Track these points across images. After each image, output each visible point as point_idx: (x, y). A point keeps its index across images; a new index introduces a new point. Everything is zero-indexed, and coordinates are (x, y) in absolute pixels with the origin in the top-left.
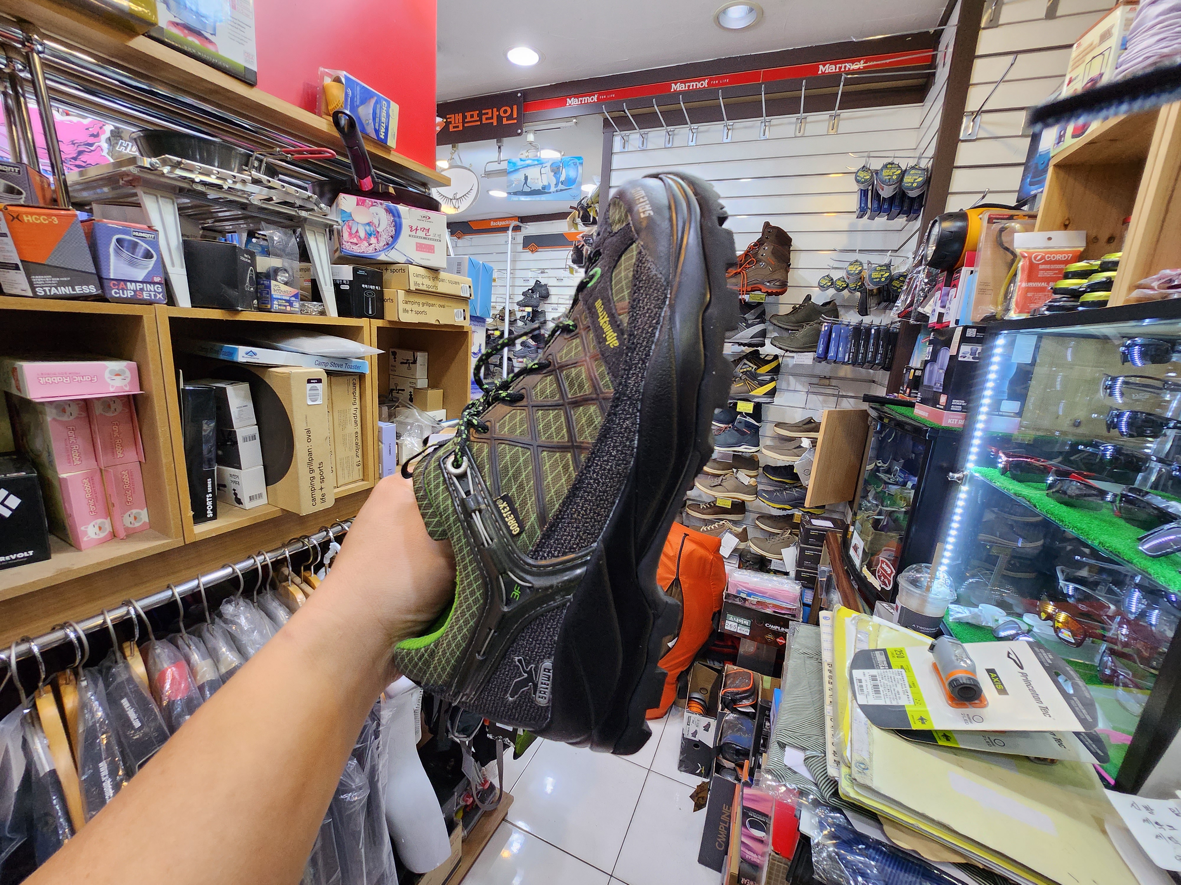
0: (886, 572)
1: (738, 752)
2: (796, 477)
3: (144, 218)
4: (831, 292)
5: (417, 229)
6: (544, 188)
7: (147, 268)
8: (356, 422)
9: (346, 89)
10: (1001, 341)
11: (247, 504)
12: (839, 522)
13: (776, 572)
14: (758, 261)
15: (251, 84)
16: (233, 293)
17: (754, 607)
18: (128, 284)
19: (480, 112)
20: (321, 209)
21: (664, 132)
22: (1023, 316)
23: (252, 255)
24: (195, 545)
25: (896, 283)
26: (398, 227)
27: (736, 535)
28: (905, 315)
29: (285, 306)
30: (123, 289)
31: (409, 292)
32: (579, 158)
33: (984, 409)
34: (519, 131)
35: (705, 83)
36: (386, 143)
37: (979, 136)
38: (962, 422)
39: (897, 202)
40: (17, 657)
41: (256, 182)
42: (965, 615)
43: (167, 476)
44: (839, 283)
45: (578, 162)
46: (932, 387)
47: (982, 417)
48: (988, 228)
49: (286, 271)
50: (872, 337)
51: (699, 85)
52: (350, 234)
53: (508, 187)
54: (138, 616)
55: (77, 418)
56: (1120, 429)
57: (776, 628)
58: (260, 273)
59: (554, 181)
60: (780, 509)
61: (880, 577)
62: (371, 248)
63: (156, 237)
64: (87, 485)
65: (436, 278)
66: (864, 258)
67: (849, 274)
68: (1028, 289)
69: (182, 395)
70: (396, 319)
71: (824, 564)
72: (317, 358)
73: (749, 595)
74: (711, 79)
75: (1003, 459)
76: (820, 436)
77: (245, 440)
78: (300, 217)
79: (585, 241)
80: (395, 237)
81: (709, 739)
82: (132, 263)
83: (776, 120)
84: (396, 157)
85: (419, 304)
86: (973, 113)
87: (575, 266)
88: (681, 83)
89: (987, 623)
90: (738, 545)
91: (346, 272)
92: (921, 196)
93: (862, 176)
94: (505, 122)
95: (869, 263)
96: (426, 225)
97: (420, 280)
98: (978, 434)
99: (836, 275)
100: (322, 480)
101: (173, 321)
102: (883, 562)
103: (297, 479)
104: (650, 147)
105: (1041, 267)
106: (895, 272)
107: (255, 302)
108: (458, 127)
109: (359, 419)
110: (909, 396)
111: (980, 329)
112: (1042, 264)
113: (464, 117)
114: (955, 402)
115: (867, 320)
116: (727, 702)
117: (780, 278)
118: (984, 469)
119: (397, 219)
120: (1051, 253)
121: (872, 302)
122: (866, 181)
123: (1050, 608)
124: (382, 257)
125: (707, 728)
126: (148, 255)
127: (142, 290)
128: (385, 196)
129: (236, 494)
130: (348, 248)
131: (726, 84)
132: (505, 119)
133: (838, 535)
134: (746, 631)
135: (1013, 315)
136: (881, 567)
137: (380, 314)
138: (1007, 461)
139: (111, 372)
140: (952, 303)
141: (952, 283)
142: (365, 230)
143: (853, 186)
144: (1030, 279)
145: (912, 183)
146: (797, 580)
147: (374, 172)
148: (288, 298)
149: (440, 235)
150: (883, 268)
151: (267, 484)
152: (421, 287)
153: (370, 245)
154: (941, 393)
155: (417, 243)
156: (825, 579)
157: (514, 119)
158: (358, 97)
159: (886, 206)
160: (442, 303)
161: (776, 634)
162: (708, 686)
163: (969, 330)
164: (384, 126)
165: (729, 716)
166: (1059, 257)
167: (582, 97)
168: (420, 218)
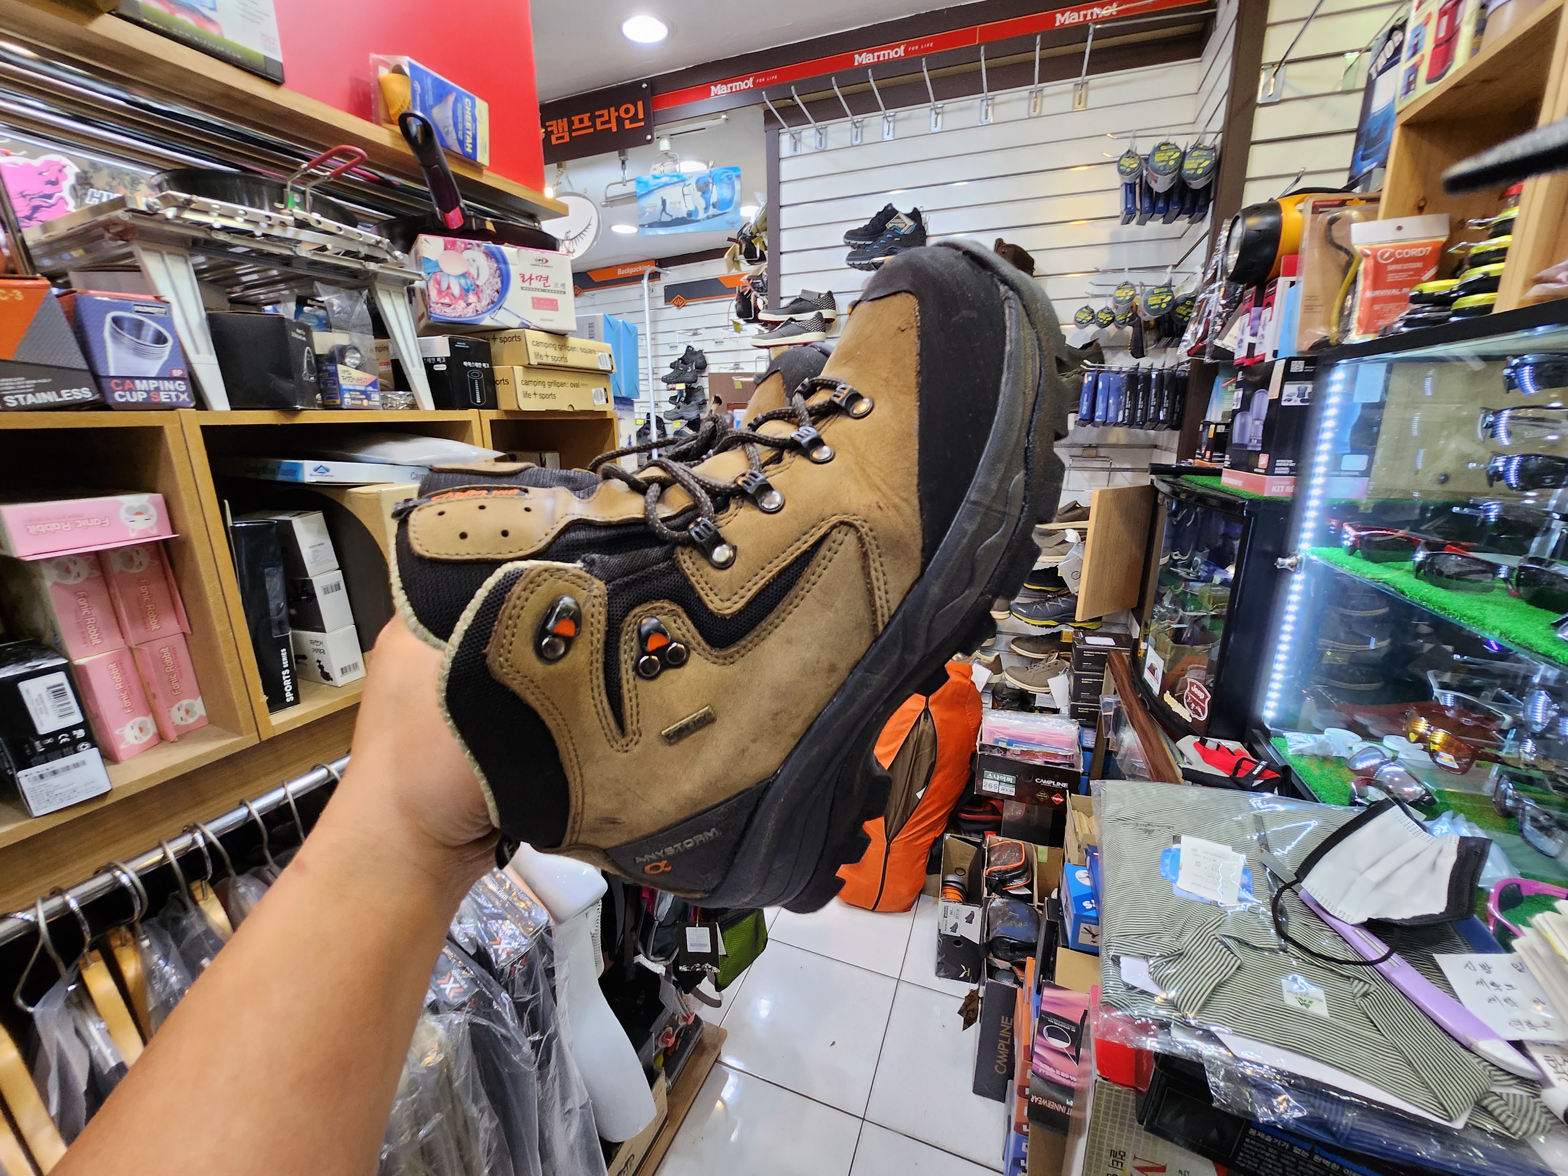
0: (1198, 697)
1: (1013, 948)
2: (1061, 583)
3: (148, 286)
4: (1092, 329)
5: (531, 279)
6: (690, 214)
7: (161, 358)
9: (412, 82)
10: (1339, 375)
11: (339, 680)
12: (1124, 638)
13: (1042, 710)
15: (277, 83)
16: (286, 386)
17: (1018, 758)
18: (137, 382)
19: (593, 114)
20: (396, 258)
21: (849, 125)
22: (1370, 338)
23: (307, 330)
24: (273, 742)
25: (1181, 310)
26: (504, 277)
27: (987, 666)
28: (1197, 352)
29: (361, 400)
30: (130, 390)
31: (528, 367)
32: (735, 169)
33: (1320, 470)
34: (649, 137)
35: (901, 51)
36: (475, 159)
37: (1284, 97)
38: (1290, 489)
39: (1175, 198)
40: (47, 918)
41: (302, 224)
42: (1308, 745)
43: (225, 650)
44: (1102, 316)
45: (734, 174)
46: (1246, 446)
47: (1317, 481)
48: (1313, 220)
49: (356, 349)
50: (1153, 384)
51: (892, 54)
52: (440, 292)
53: (638, 217)
54: (210, 845)
55: (87, 579)
56: (1507, 479)
57: (1049, 783)
58: (321, 355)
59: (702, 204)
60: (1042, 626)
61: (1189, 705)
62: (471, 309)
63: (169, 312)
64: (115, 672)
65: (563, 347)
66: (1135, 278)
67: (1117, 302)
68: (1375, 300)
69: (234, 536)
70: (515, 408)
71: (1107, 694)
72: (412, 469)
73: (1010, 743)
74: (908, 45)
75: (1350, 534)
76: (1090, 525)
77: (326, 591)
78: (367, 272)
79: (753, 284)
80: (502, 292)
81: (973, 933)
82: (139, 351)
83: (1002, 96)
84: (490, 179)
85: (544, 384)
86: (1273, 64)
87: (741, 321)
88: (868, 52)
89: (1339, 752)
90: (989, 679)
91: (440, 346)
92: (1207, 188)
93: (1127, 164)
94: (628, 125)
95: (1142, 285)
96: (544, 272)
97: (542, 350)
98: (1313, 503)
99: (1098, 305)
101: (206, 430)
102: (1192, 684)
104: (831, 145)
105: (1391, 268)
106: (1179, 294)
107: (318, 396)
108: (563, 137)
110: (1210, 461)
111: (1309, 361)
112: (1392, 263)
113: (571, 123)
114: (1279, 462)
115: (1144, 363)
116: (994, 883)
118: (1325, 551)
119: (503, 266)
120: (1403, 247)
121: (1149, 338)
122: (1132, 171)
123: (1422, 726)
124: (487, 321)
125: (970, 919)
126: (160, 339)
127: (157, 389)
128: (482, 235)
129: (321, 667)
130: (438, 311)
131: (929, 49)
132: (627, 122)
133: (1125, 654)
134: (1011, 791)
135: (1355, 337)
136: (1190, 691)
137: (491, 403)
138: (1355, 537)
139: (129, 510)
140: (1267, 327)
141: (1265, 301)
142: (460, 285)
143: (1115, 180)
144: (1376, 286)
145: (1196, 169)
146: (1072, 717)
147: (463, 202)
148: (363, 388)
149: (563, 285)
150: (1163, 290)
151: (363, 651)
152: (545, 360)
153: (468, 305)
154: (1259, 452)
155: (533, 298)
156: (1112, 713)
157: (641, 120)
158: (430, 93)
159: (1161, 205)
160: (575, 381)
161: (1051, 791)
162: (966, 866)
163: (1294, 363)
164: (470, 133)
165: (997, 902)
166: (1414, 252)
167: (732, 82)
168: (534, 262)
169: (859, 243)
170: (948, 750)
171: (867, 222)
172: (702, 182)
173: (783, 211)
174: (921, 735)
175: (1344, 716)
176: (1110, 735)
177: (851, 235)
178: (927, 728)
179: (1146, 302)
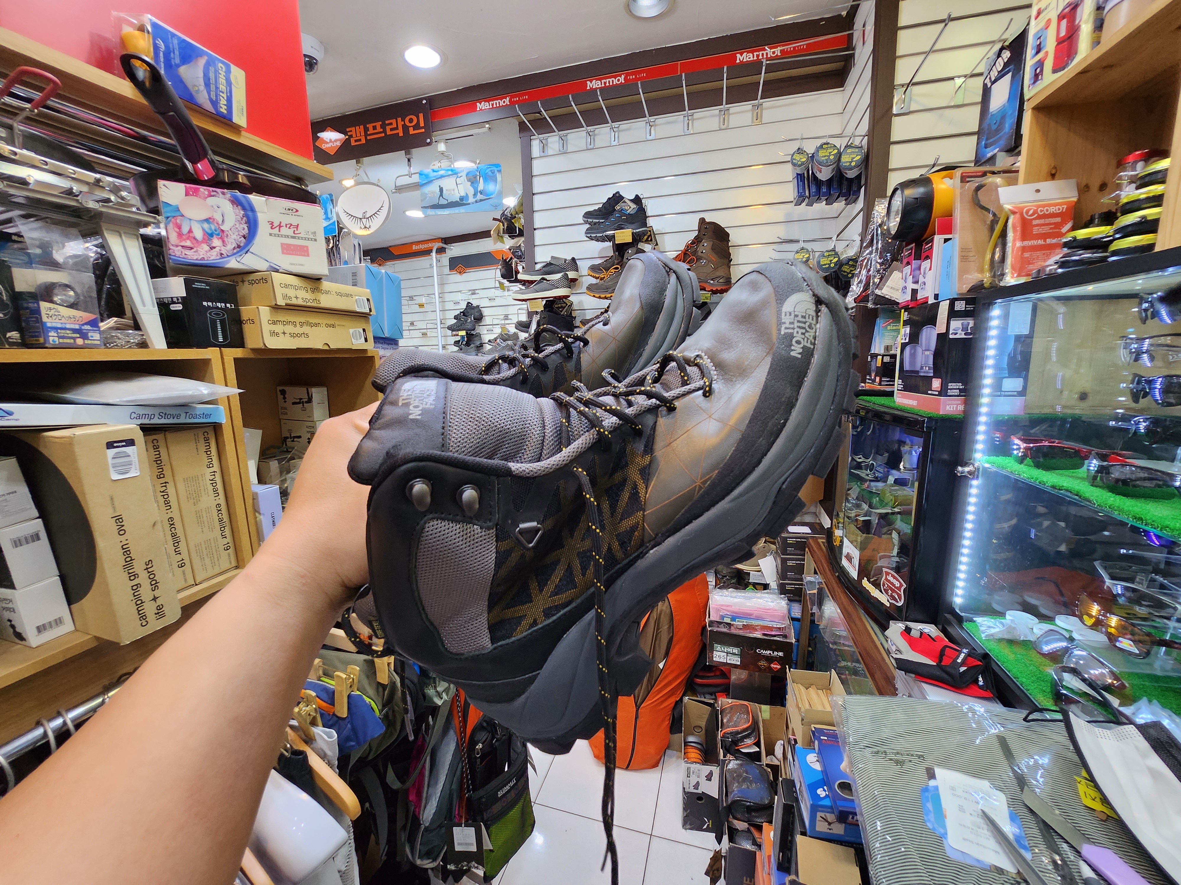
0: (894, 585)
1: (750, 810)
5: (280, 226)
6: (462, 199)
8: (215, 491)
9: (154, 39)
10: (996, 312)
11: (34, 639)
12: (817, 527)
13: (755, 585)
14: (699, 259)
17: (741, 633)
19: (383, 123)
21: (584, 134)
22: (1022, 280)
25: (846, 268)
26: (252, 225)
28: (862, 299)
29: (74, 338)
31: (276, 308)
32: (497, 166)
33: (986, 391)
34: (429, 140)
35: (622, 79)
36: (231, 120)
37: (911, 110)
38: (961, 408)
39: (835, 184)
42: (996, 629)
45: (496, 169)
46: (918, 372)
47: (984, 400)
48: (962, 188)
49: (68, 287)
51: (616, 81)
52: (180, 235)
53: (422, 201)
56: (1153, 396)
57: (768, 652)
58: (21, 293)
59: (471, 191)
61: (886, 591)
65: (316, 290)
66: (809, 246)
68: (1024, 249)
70: (261, 346)
71: (809, 574)
72: (132, 409)
73: (733, 619)
75: (1019, 445)
77: (17, 543)
79: (513, 253)
80: (249, 237)
81: (712, 789)
83: (699, 113)
84: (248, 140)
85: (294, 324)
86: (903, 86)
87: (505, 281)
88: (597, 80)
89: (1025, 637)
91: (175, 287)
92: (859, 177)
93: (797, 159)
94: (412, 131)
95: (813, 251)
96: (294, 220)
97: (291, 293)
98: (983, 419)
100: (155, 586)
102: (887, 574)
103: (107, 593)
104: (571, 148)
105: (1035, 222)
106: (843, 257)
107: (14, 334)
108: (360, 140)
109: (220, 486)
110: (880, 384)
111: (968, 301)
112: (1036, 219)
113: (366, 129)
114: (951, 385)
116: (728, 745)
117: (723, 274)
118: (997, 459)
119: (250, 213)
120: (1044, 206)
122: (803, 163)
123: (1095, 609)
124: (233, 264)
125: (709, 777)
128: (233, 185)
129: (13, 627)
130: (178, 254)
131: (644, 78)
132: (411, 129)
133: (820, 541)
134: (736, 660)
135: (1010, 280)
136: (886, 579)
137: (238, 342)
138: (1026, 449)
140: (927, 276)
141: (924, 255)
142: (203, 230)
143: (788, 173)
144: (1024, 237)
145: (851, 162)
146: (781, 594)
147: (212, 156)
148: (77, 327)
149: (314, 233)
150: (830, 253)
151: (70, 602)
152: (294, 301)
153: (212, 248)
154: (932, 377)
155: (282, 244)
156: (815, 591)
157: (422, 128)
158: (177, 52)
159: (824, 190)
160: (331, 322)
161: (770, 659)
162: (703, 723)
163: (957, 303)
164: (225, 96)
165: (733, 764)
166: (1052, 210)
167: (493, 100)
168: (284, 211)
169: (594, 221)
170: (683, 627)
171: (601, 206)
172: (470, 175)
173: (536, 197)
174: (660, 614)
175: (1017, 598)
176: (815, 609)
177: (588, 215)
178: (664, 608)
179: (819, 262)
